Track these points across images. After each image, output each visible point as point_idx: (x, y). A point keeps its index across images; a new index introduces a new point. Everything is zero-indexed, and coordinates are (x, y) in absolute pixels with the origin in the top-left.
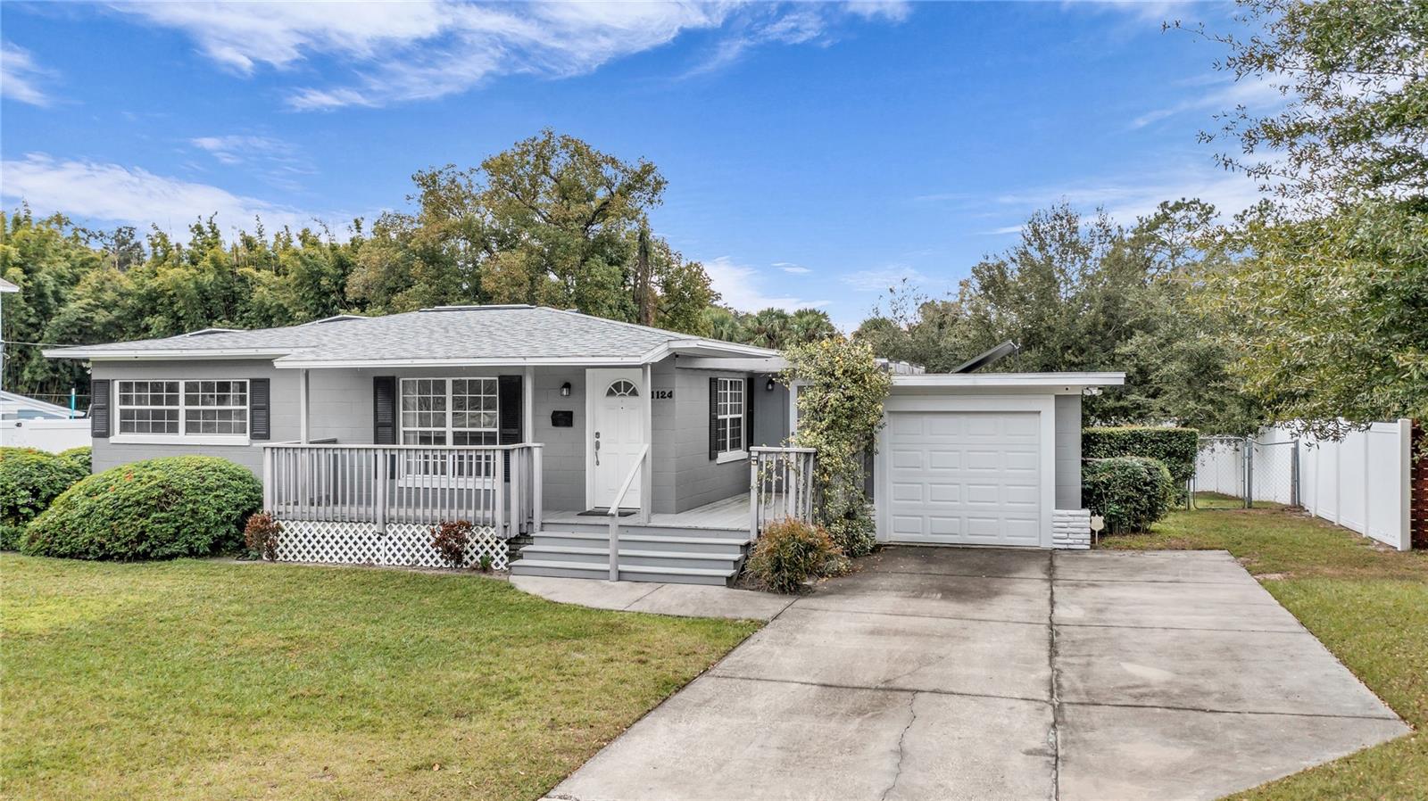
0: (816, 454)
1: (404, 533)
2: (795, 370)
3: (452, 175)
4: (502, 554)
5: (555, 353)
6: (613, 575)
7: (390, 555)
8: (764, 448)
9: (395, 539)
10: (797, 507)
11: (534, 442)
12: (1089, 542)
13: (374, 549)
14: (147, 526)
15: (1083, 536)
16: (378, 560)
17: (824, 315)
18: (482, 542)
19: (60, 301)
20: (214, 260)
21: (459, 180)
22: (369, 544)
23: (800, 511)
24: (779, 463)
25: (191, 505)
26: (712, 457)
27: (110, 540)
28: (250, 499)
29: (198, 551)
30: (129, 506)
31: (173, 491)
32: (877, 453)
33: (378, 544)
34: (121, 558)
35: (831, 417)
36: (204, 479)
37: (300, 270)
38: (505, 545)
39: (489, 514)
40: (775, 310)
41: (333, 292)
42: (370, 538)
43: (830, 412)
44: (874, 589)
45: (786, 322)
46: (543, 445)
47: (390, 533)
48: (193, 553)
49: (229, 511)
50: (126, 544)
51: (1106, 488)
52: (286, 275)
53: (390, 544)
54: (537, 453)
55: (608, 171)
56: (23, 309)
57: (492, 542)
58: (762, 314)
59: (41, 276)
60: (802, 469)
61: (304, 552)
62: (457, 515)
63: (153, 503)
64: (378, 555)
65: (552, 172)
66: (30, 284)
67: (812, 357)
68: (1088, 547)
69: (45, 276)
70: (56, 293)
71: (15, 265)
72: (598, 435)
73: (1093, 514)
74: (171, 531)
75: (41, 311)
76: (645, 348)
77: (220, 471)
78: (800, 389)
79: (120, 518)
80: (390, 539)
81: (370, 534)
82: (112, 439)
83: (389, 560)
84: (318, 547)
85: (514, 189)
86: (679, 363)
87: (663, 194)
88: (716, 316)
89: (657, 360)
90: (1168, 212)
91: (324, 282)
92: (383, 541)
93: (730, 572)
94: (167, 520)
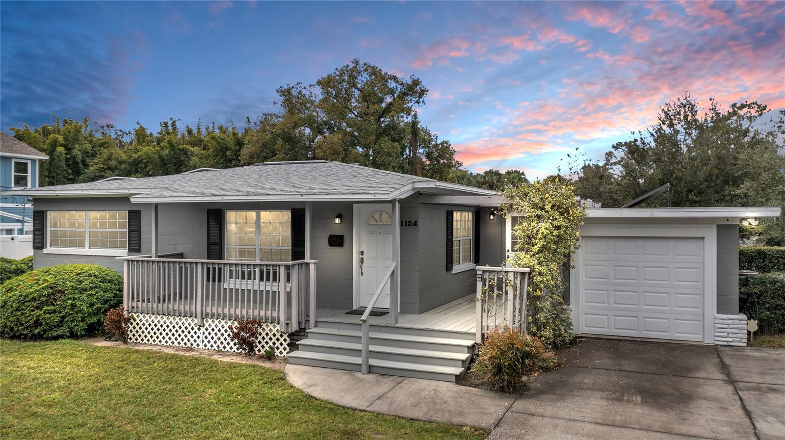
0: (530, 273)
1: (216, 326)
2: (511, 205)
3: (299, 89)
4: (285, 345)
5: (326, 192)
6: (364, 369)
7: (206, 341)
8: (487, 268)
9: (210, 330)
10: (514, 316)
11: (311, 258)
12: (746, 341)
13: (195, 337)
14: (40, 316)
15: (740, 336)
16: (198, 345)
17: (523, 174)
18: (271, 335)
19: (86, 166)
20: (169, 142)
21: (304, 91)
22: (192, 333)
23: (517, 319)
24: (500, 281)
25: (70, 302)
26: (449, 268)
27: (16, 325)
28: (115, 296)
29: (77, 334)
30: (29, 301)
31: (59, 291)
32: (573, 267)
33: (198, 333)
34: (25, 338)
35: (542, 242)
36: (81, 282)
37: (215, 147)
38: (287, 338)
39: (275, 314)
40: (494, 170)
41: (234, 159)
42: (193, 329)
43: (541, 239)
44: (581, 388)
45: (500, 177)
46: (317, 261)
47: (207, 325)
48: (73, 336)
49: (99, 305)
50: (27, 328)
51: (758, 298)
52: (209, 149)
53: (206, 333)
54: (312, 267)
55: (392, 84)
56: (65, 170)
57: (278, 336)
58: (486, 173)
59: (75, 152)
60: (518, 285)
61: (149, 337)
62: (252, 312)
63: (44, 299)
64: (198, 341)
65: (359, 86)
66: (69, 156)
67: (526, 195)
68: (745, 345)
69: (76, 152)
70: (83, 162)
71: (61, 145)
72: (362, 253)
73: (749, 319)
74: (57, 319)
75: (75, 172)
76: (392, 188)
77: (95, 276)
78: (514, 220)
79: (22, 309)
80: (207, 329)
81: (193, 325)
82: (45, 251)
83: (205, 346)
84: (158, 333)
85: (336, 97)
86: (422, 199)
87: (426, 98)
88: (459, 174)
89: (403, 197)
90: (736, 110)
91: (228, 153)
92: (201, 331)
93: (458, 370)
94: (54, 312)
